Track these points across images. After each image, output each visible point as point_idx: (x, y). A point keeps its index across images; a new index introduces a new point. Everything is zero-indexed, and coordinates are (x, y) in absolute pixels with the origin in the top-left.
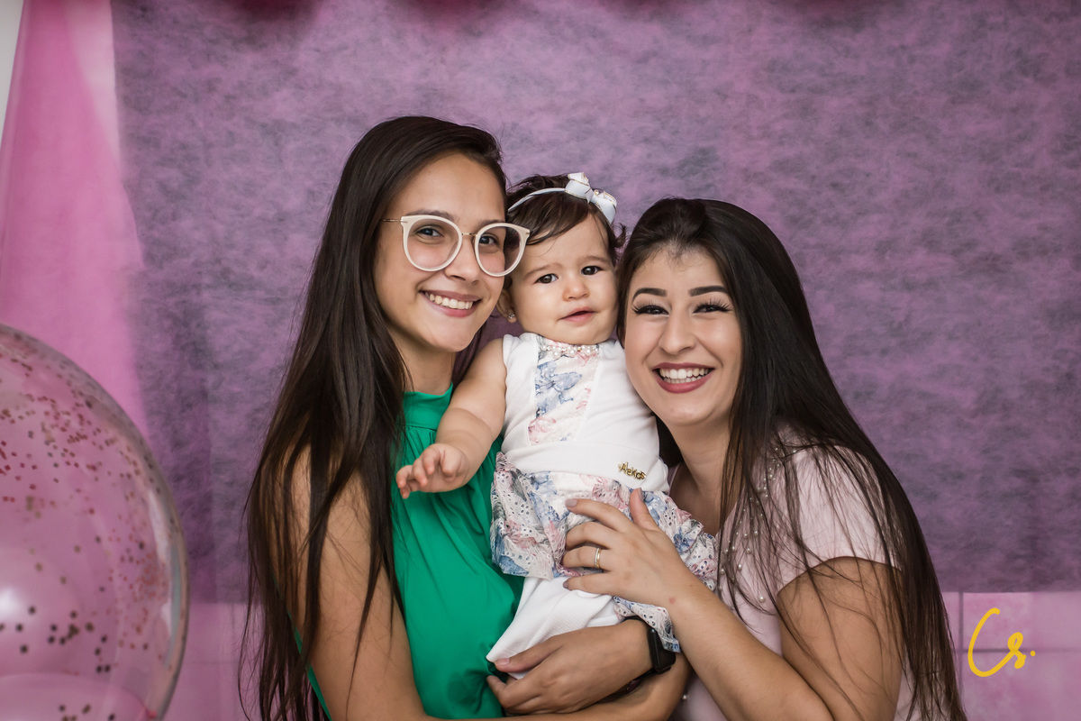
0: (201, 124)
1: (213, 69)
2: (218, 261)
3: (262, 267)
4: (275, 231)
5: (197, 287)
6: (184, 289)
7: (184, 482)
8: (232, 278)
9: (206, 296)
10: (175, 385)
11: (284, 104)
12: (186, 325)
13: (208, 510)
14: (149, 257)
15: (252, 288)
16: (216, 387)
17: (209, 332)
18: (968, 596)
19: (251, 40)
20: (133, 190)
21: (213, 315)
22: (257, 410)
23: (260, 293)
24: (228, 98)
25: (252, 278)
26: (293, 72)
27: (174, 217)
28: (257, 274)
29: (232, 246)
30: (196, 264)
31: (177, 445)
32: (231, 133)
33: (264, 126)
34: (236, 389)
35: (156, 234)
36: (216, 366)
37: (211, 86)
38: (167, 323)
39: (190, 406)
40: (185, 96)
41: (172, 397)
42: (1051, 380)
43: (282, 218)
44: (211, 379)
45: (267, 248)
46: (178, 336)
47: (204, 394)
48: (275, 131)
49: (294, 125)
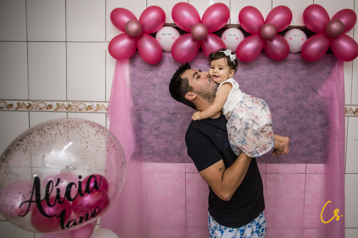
0: (142, 84)
1: (144, 75)
2: (145, 106)
3: (152, 107)
4: (154, 101)
5: (141, 110)
6: (139, 110)
7: (138, 142)
8: (147, 109)
9: (142, 112)
10: (137, 126)
11: (156, 81)
12: (139, 116)
13: (142, 147)
14: (134, 105)
15: (150, 111)
16: (144, 126)
17: (143, 118)
18: (267, 164)
19: (151, 70)
20: (131, 94)
21: (144, 115)
22: (150, 131)
23: (151, 111)
24: (147, 79)
25: (150, 109)
26: (157, 75)
27: (138, 98)
28: (150, 108)
29: (147, 103)
30: (141, 106)
31: (137, 136)
32: (147, 85)
33: (152, 84)
34: (147, 127)
35: (135, 101)
36: (144, 123)
37: (144, 77)
38: (136, 116)
39: (139, 130)
40: (140, 79)
41: (136, 128)
42: (282, 129)
43: (155, 99)
44: (143, 125)
45: (152, 104)
46: (138, 118)
47: (142, 128)
48: (154, 85)
49: (157, 84)
